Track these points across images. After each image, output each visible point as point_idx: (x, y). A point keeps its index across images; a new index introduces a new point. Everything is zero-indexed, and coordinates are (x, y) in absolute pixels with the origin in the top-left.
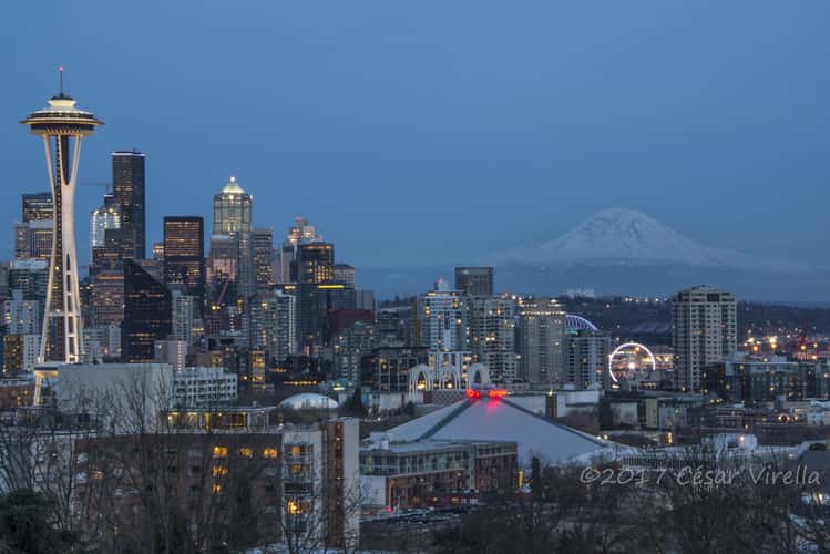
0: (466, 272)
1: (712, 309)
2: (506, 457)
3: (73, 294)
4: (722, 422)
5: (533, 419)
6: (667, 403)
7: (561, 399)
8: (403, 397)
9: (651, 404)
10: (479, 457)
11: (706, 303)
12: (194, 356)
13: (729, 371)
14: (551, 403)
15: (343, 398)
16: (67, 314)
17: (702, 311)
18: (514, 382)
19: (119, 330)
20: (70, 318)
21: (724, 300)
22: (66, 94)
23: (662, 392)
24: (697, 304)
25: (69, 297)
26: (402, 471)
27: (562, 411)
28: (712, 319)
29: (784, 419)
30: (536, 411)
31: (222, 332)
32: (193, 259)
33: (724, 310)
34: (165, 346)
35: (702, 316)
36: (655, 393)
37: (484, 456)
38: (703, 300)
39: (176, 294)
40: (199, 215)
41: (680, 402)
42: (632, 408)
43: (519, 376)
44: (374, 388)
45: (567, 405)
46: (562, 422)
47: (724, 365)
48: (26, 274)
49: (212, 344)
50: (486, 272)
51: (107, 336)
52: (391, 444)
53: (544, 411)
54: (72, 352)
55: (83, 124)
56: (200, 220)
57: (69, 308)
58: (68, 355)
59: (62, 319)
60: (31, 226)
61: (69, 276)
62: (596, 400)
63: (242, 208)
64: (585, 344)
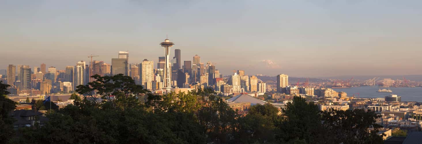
0: (239, 71)
2: (248, 105)
5: (253, 97)
9: (273, 95)
12: (190, 86)
13: (287, 89)
18: (248, 91)
21: (286, 77)
24: (281, 77)
25: (168, 75)
28: (284, 80)
32: (189, 69)
34: (185, 85)
41: (278, 95)
44: (223, 92)
45: (258, 95)
46: (257, 98)
48: (159, 71)
49: (193, 84)
51: (174, 82)
52: (228, 102)
54: (168, 85)
55: (171, 44)
56: (190, 61)
57: (168, 77)
58: (168, 86)
59: (167, 79)
60: (160, 63)
61: (168, 72)
62: (263, 95)
63: (198, 59)
64: (261, 84)
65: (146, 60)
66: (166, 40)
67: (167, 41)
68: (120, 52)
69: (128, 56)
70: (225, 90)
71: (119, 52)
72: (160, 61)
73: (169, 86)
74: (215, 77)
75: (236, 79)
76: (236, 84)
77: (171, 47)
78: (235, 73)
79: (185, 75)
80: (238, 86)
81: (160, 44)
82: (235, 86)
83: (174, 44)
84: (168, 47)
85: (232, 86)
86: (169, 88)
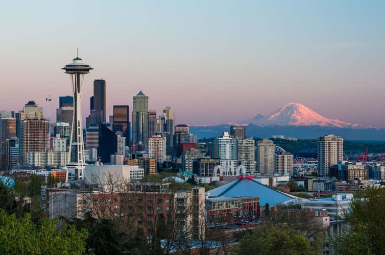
0: (234, 128)
1: (333, 144)
2: (255, 203)
3: (81, 136)
4: (337, 189)
5: (264, 187)
6: (316, 181)
7: (275, 180)
8: (211, 179)
9: (310, 182)
10: (244, 203)
11: (331, 141)
12: (127, 161)
13: (340, 169)
14: (271, 181)
15: (187, 179)
16: (78, 144)
17: (329, 144)
18: (255, 173)
19: (96, 150)
20: (80, 146)
21: (339, 140)
22: (79, 58)
23: (313, 177)
24: (328, 142)
25: (79, 137)
26: (214, 208)
27: (275, 184)
28: (333, 148)
29: (361, 187)
30: (265, 184)
31: (137, 152)
32: (125, 122)
33: (338, 144)
34: (115, 158)
35: (329, 146)
36: (311, 177)
37: (247, 202)
38: (330, 140)
39: (119, 136)
40: (128, 105)
41: (321, 181)
42: (302, 183)
43: (256, 170)
44: (199, 175)
45: (277, 182)
46: (275, 189)
47: (338, 166)
48: (61, 127)
49: (133, 157)
50: (243, 128)
51: (92, 153)
52: (209, 197)
53: (268, 184)
55: (86, 69)
56: (127, 107)
57: (79, 141)
58: (79, 160)
59: (76, 146)
60: (63, 109)
61: (79, 129)
62: (288, 180)
63: (145, 102)
64: (283, 157)
66: (75, 59)
67: (79, 62)
72: (61, 106)
73: (81, 160)
74: (181, 142)
75: (228, 146)
76: (228, 157)
77: (85, 75)
78: (225, 133)
79: (117, 136)
80: (232, 161)
81: (63, 67)
82: (225, 161)
83: (92, 68)
84: (81, 75)
85: (217, 161)
86: (80, 164)
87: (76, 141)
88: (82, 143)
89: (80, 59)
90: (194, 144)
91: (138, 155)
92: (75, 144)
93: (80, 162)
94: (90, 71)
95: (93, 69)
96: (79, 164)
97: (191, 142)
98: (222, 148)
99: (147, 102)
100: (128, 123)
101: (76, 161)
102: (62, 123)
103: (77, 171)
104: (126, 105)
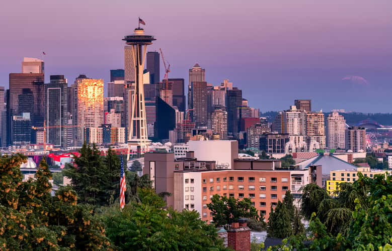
3: (143, 110)
14: (350, 158)
16: (141, 119)
19: (153, 126)
20: (142, 121)
25: (141, 112)
32: (181, 96)
39: (177, 111)
44: (266, 151)
48: (115, 102)
50: (308, 102)
54: (142, 135)
55: (148, 40)
56: (183, 80)
57: (142, 116)
58: (141, 137)
59: (138, 121)
60: (115, 83)
61: (141, 103)
62: (365, 157)
63: (201, 75)
64: (355, 132)
65: (82, 77)
66: (136, 29)
67: (140, 33)
68: (26, 60)
69: (42, 68)
70: (270, 147)
71: (23, 59)
73: (144, 136)
74: (242, 117)
75: (296, 120)
76: (296, 133)
77: (148, 46)
78: (293, 107)
79: (175, 111)
80: (301, 137)
81: (124, 38)
82: (294, 137)
83: (154, 38)
84: (143, 47)
85: (286, 137)
86: (143, 140)
87: (138, 116)
88: (144, 118)
89: (142, 29)
90: (256, 118)
91: (199, 131)
92: (137, 119)
93: (143, 138)
94: (152, 42)
95: (155, 40)
96: (141, 140)
97: (253, 116)
98: (290, 123)
99: (204, 75)
100: (184, 97)
101: (139, 137)
102: (116, 97)
103: (139, 147)
104: (181, 78)
